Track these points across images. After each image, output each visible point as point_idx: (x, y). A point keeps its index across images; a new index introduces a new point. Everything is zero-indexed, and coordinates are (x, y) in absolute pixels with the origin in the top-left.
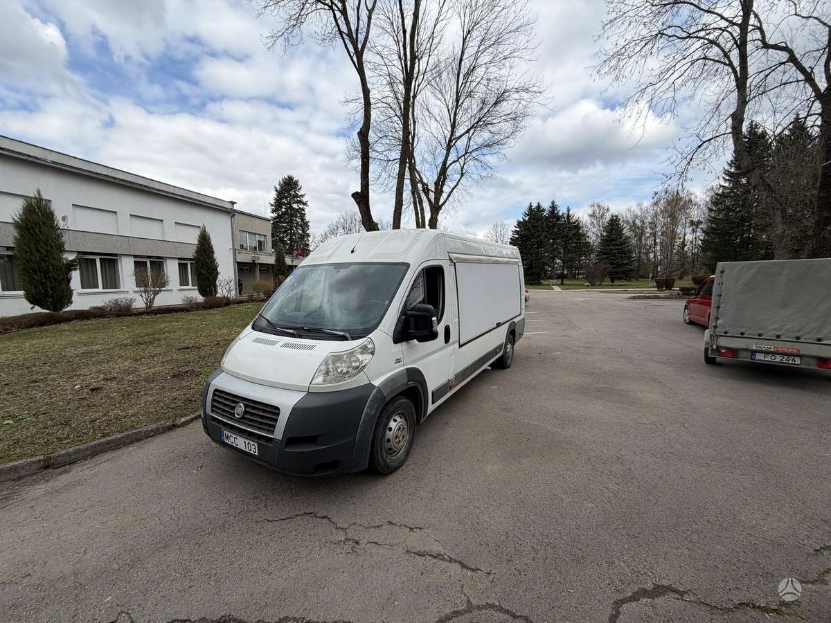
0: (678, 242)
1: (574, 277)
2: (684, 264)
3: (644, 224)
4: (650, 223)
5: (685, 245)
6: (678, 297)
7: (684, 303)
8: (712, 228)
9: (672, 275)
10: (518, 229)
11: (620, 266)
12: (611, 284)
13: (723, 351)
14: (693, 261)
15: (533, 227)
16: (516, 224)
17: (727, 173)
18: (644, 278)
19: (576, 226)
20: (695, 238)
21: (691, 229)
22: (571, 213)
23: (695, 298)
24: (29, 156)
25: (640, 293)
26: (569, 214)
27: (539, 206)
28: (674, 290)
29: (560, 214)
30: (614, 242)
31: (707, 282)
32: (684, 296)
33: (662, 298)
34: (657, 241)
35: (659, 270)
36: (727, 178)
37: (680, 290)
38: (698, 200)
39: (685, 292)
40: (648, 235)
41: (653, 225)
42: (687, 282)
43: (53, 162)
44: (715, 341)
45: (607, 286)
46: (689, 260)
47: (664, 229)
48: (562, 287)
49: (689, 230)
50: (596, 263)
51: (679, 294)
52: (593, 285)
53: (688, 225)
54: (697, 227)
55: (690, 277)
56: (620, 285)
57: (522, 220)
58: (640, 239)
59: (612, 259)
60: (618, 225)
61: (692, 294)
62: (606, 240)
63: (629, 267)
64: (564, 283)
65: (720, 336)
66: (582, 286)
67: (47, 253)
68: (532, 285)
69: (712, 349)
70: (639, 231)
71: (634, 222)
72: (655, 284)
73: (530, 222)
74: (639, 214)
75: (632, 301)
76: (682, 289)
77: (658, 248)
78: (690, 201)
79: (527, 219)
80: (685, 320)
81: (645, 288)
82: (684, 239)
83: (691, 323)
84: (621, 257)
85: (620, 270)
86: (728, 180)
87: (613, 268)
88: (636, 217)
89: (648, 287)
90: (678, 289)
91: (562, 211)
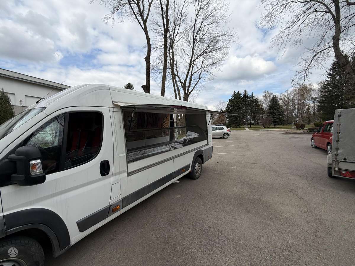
0: (306, 108)
1: (257, 124)
2: (309, 118)
3: (289, 99)
4: (292, 99)
5: (309, 109)
6: (307, 133)
7: (311, 136)
8: (323, 100)
9: (304, 122)
10: (229, 103)
11: (278, 118)
12: (274, 127)
13: (344, 172)
14: (314, 116)
15: (236, 102)
16: (228, 101)
17: (329, 74)
18: (290, 124)
19: (256, 101)
20: (314, 105)
21: (312, 101)
22: (253, 95)
23: (317, 134)
24: (5, 75)
25: (288, 131)
26: (252, 95)
27: (239, 93)
28: (305, 129)
29: (249, 96)
30: (274, 108)
31: (324, 124)
32: (310, 132)
33: (299, 133)
34: (296, 107)
35: (297, 120)
36: (329, 76)
37: (308, 129)
38: (315, 88)
39: (311, 130)
40: (291, 104)
41: (294, 100)
42: (312, 126)
43: (16, 77)
44: (337, 165)
45: (272, 128)
46: (312, 115)
47: (299, 101)
48: (250, 128)
49: (311, 102)
50: (266, 117)
51: (308, 131)
52: (265, 127)
53: (310, 99)
54: (315, 100)
55: (313, 123)
56: (278, 127)
57: (231, 99)
58: (288, 106)
59: (274, 116)
60: (276, 100)
61: (315, 132)
62: (271, 107)
63: (282, 119)
64: (252, 127)
65: (341, 161)
66: (260, 128)
67: (4, 116)
68: (237, 128)
69: (335, 171)
70: (287, 103)
71: (284, 99)
72: (296, 127)
73: (234, 100)
74: (286, 95)
75: (283, 135)
76: (309, 129)
77: (297, 110)
78: (311, 89)
79: (233, 98)
80: (312, 146)
81: (290, 128)
82: (309, 106)
83: (316, 147)
84: (278, 114)
85: (278, 120)
86: (330, 78)
87: (275, 119)
88: (285, 96)
89: (292, 128)
90: (307, 129)
91: (249, 94)
